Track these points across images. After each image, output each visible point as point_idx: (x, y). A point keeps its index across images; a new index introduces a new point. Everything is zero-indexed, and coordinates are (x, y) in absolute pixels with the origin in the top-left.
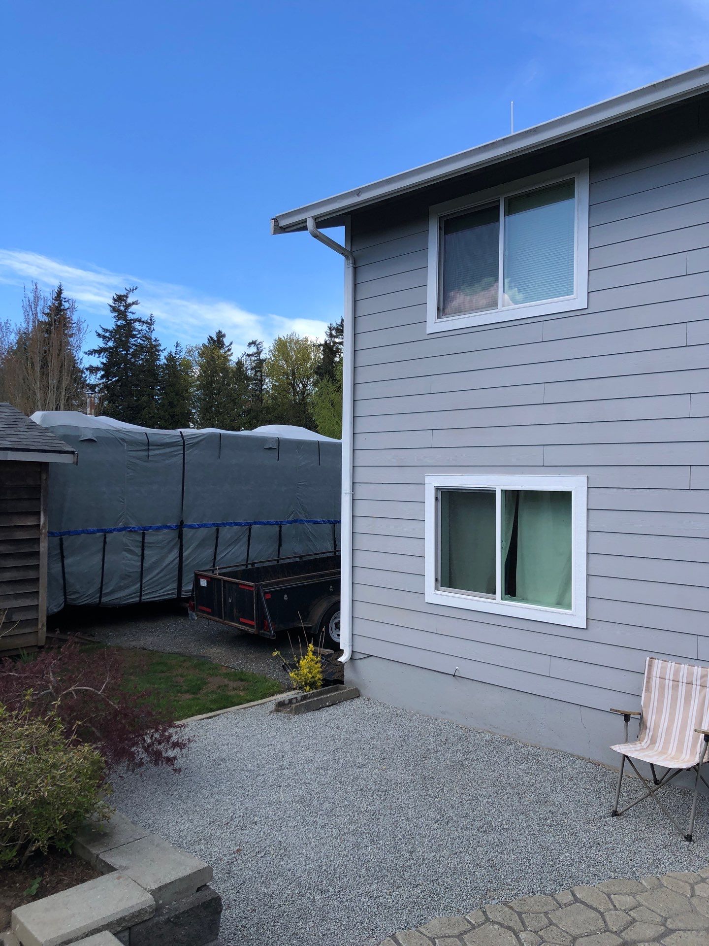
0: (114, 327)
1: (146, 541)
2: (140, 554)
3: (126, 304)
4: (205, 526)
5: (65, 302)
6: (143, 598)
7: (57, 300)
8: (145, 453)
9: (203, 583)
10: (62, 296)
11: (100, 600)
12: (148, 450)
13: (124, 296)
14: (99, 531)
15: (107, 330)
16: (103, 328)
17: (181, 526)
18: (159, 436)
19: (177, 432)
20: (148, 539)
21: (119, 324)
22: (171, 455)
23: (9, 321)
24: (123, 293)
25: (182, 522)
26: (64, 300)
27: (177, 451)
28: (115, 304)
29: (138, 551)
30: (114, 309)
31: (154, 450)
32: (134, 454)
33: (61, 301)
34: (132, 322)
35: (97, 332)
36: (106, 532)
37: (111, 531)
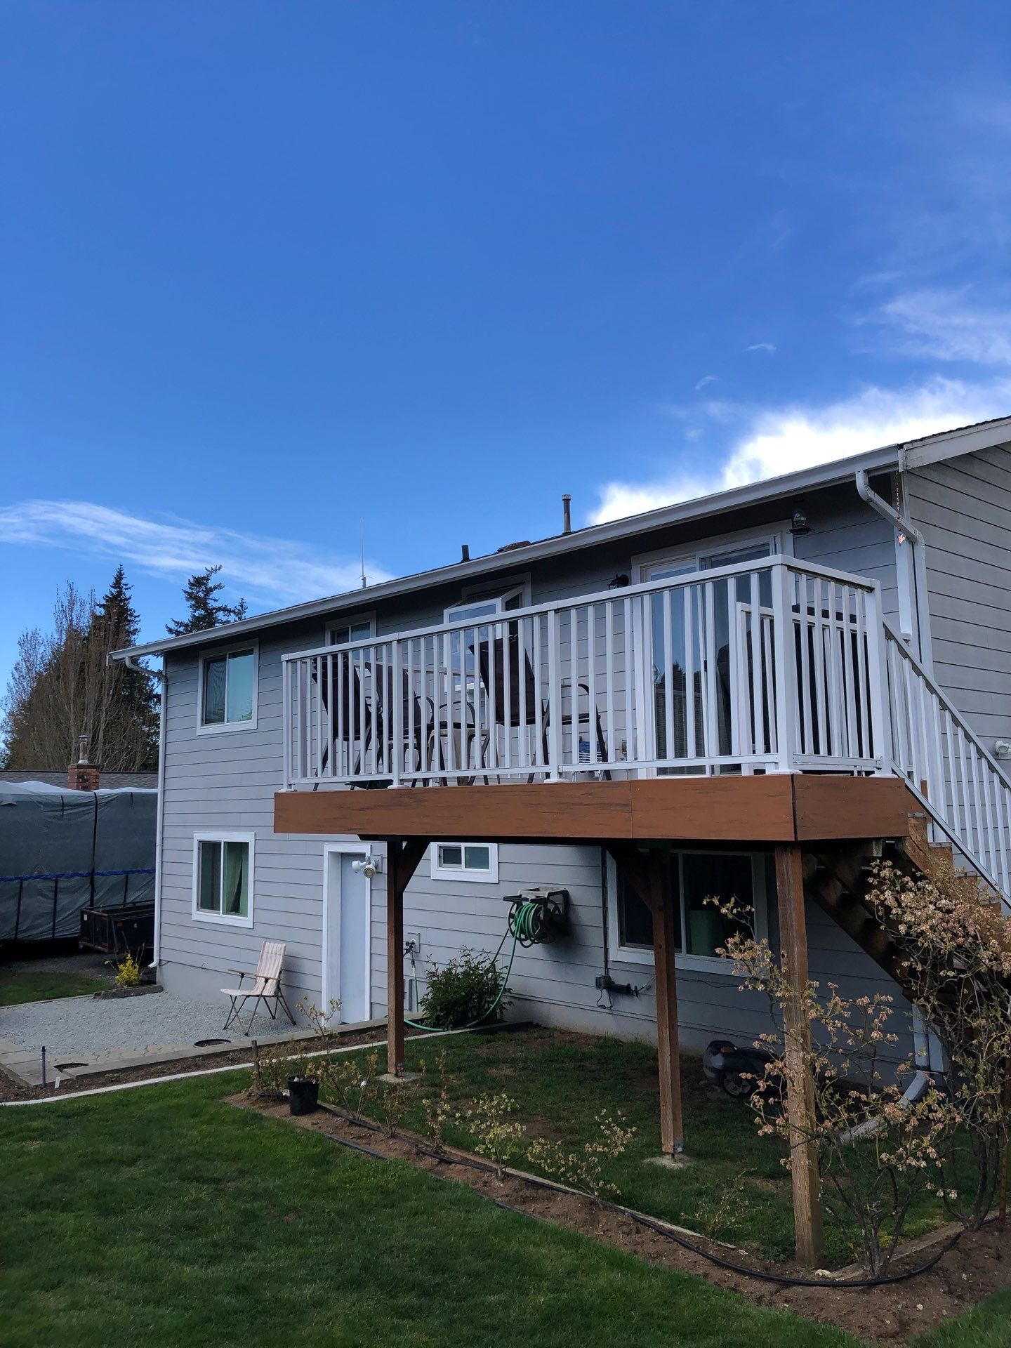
0: (191, 619)
1: (58, 886)
2: (53, 897)
3: (206, 588)
4: (116, 873)
5: (126, 589)
6: (56, 935)
7: (115, 588)
8: (60, 813)
9: (86, 918)
10: (123, 582)
11: (16, 936)
12: (63, 810)
13: (203, 578)
14: (17, 878)
15: (181, 623)
16: (176, 622)
17: (92, 874)
18: (72, 798)
19: (91, 793)
20: (60, 885)
21: (197, 614)
22: (84, 813)
23: (38, 630)
24: (203, 574)
25: (93, 870)
26: (124, 587)
27: (91, 809)
28: (192, 589)
29: (51, 895)
30: (190, 596)
31: (67, 810)
32: (49, 814)
33: (121, 588)
34: (214, 611)
35: (167, 627)
36: (22, 880)
37: (26, 879)
